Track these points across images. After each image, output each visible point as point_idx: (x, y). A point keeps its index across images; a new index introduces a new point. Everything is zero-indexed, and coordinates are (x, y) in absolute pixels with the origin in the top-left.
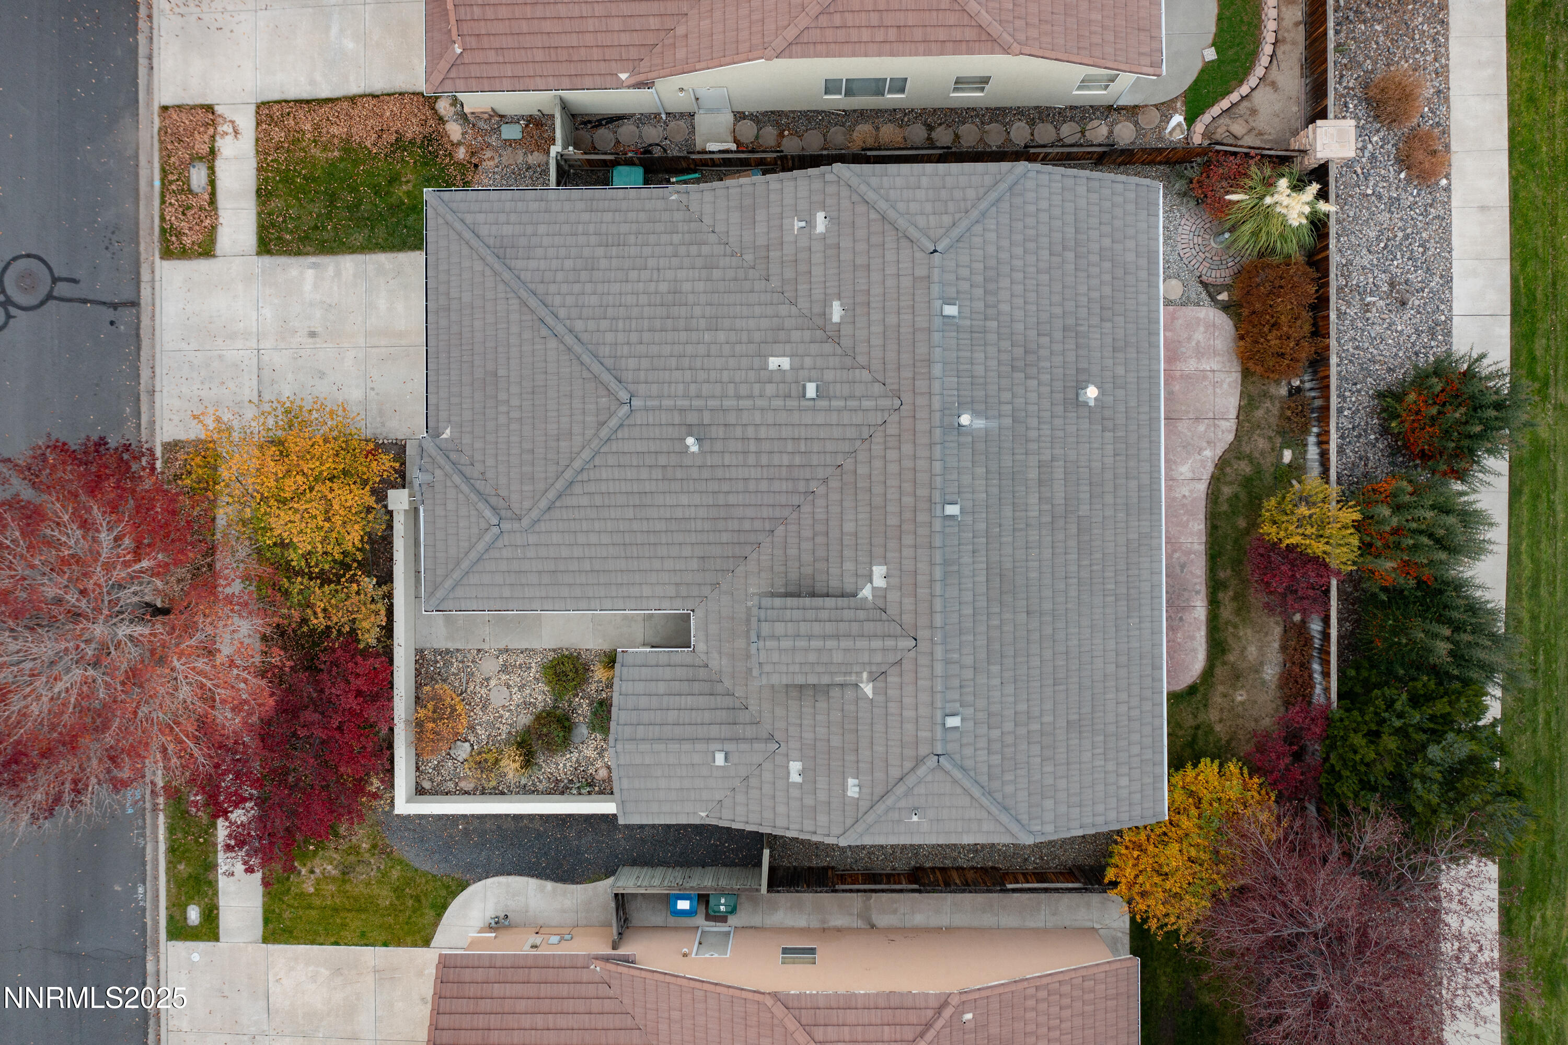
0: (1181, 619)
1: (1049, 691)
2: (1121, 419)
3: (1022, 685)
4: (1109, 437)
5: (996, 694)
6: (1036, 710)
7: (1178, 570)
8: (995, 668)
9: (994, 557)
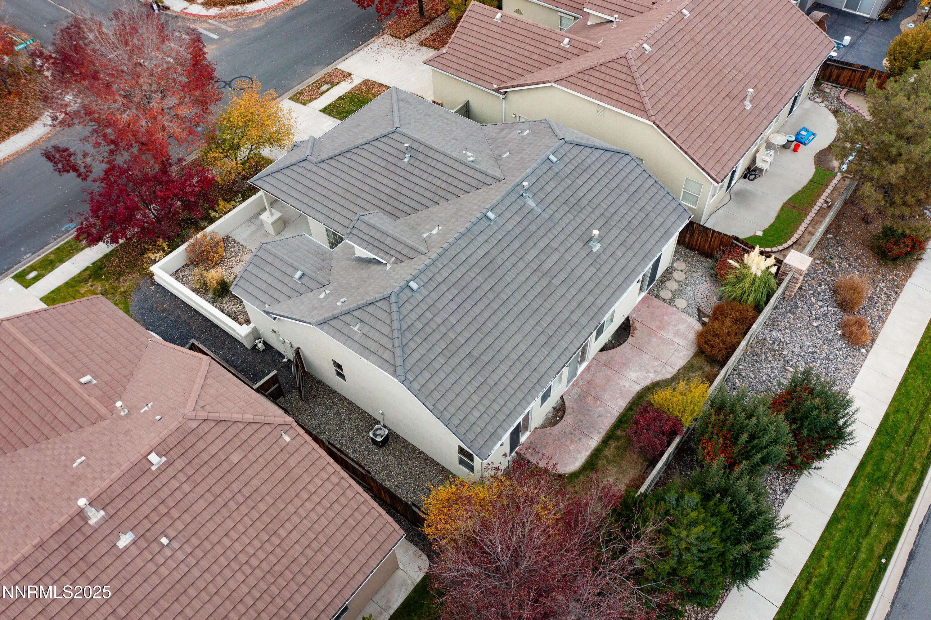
1: (472, 329)
2: (605, 269)
3: (461, 312)
4: (593, 270)
5: (445, 301)
6: (458, 329)
7: (596, 416)
8: (454, 291)
9: (494, 253)
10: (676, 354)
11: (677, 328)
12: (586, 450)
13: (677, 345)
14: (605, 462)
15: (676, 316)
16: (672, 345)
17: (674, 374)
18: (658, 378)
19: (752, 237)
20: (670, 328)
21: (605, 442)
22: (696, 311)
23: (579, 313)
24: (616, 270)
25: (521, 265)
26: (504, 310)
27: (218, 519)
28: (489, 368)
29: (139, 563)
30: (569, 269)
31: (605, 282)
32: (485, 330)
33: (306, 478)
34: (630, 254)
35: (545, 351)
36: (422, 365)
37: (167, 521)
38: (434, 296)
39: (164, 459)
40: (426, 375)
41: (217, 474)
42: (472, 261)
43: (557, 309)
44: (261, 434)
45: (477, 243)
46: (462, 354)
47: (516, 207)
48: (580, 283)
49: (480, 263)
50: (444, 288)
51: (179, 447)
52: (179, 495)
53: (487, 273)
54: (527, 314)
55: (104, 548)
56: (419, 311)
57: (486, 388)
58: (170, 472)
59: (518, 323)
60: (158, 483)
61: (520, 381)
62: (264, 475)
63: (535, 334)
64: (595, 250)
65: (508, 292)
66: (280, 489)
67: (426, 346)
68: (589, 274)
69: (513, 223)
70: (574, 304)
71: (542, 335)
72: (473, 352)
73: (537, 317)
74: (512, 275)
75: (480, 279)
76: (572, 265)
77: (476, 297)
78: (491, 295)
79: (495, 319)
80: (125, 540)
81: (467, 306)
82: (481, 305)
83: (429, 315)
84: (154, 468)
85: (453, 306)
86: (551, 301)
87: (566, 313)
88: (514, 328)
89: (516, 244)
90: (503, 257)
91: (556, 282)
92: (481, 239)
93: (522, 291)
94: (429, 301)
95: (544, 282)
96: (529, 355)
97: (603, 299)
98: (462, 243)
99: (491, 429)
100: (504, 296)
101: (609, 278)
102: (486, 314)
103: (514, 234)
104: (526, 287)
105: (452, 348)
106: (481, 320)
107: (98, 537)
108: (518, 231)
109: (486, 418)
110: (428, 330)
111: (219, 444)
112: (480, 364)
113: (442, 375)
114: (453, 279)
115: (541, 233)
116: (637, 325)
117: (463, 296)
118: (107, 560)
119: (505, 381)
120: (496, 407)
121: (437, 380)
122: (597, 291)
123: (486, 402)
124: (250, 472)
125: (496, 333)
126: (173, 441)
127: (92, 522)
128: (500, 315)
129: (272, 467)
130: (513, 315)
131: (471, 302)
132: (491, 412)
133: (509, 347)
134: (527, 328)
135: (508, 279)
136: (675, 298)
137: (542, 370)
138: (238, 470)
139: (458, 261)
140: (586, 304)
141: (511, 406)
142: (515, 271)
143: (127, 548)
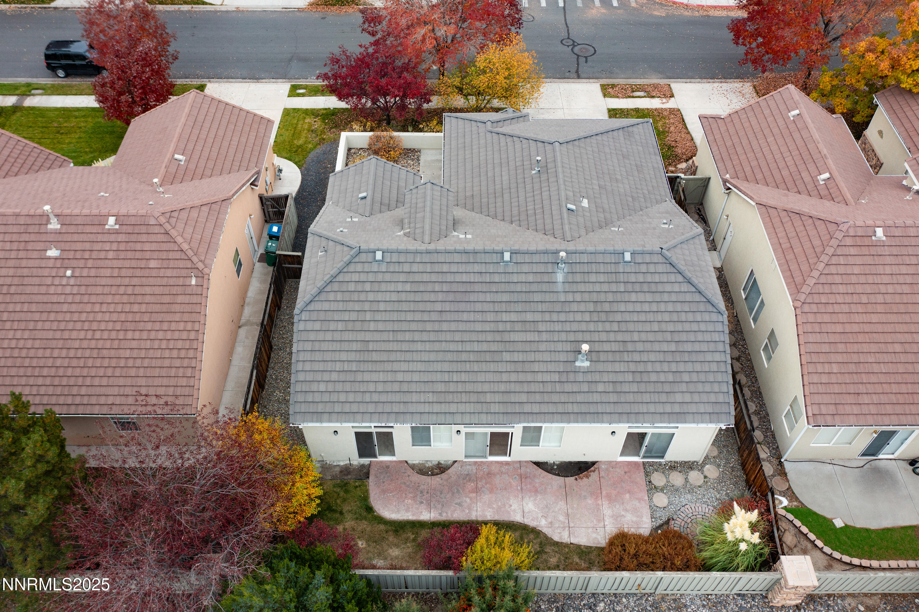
0: (422, 503)
1: (390, 327)
2: (568, 387)
3: (396, 306)
4: (556, 377)
5: (392, 287)
6: (378, 317)
7: (458, 501)
8: (408, 287)
9: (477, 287)
10: (591, 530)
11: (623, 513)
12: (413, 515)
13: (602, 524)
14: (412, 537)
15: (638, 504)
16: (599, 521)
17: (564, 541)
18: (545, 530)
19: (824, 518)
20: (618, 506)
21: (434, 524)
22: (664, 519)
23: (498, 398)
24: (580, 398)
25: (490, 317)
26: (432, 336)
27: (107, 290)
28: (370, 366)
29: (46, 272)
30: (531, 357)
31: (555, 398)
32: (400, 337)
33: (177, 317)
34: (613, 398)
35: (430, 397)
36: (322, 316)
37: (81, 263)
38: (388, 277)
39: (117, 227)
40: (317, 326)
41: (134, 264)
42: (450, 278)
43: (481, 377)
44: (181, 264)
45: (469, 268)
46: (361, 336)
47: (541, 268)
48: (530, 377)
49: (455, 285)
50: (402, 277)
51: (131, 227)
52: (102, 255)
53: (451, 297)
54: (449, 357)
55: (40, 246)
56: (363, 277)
57: (350, 377)
58: (113, 238)
59: (432, 357)
60: (100, 238)
61: (384, 398)
62: (157, 290)
63: (439, 377)
64: (578, 364)
65: (453, 326)
66: (157, 308)
67: (341, 306)
68: (547, 377)
69: (522, 278)
70: (502, 387)
71: (443, 384)
72: (371, 343)
73: (455, 367)
74: (472, 317)
75: (440, 297)
76: (539, 357)
77: (421, 307)
78: (434, 316)
79: (417, 337)
80: (53, 253)
81: (405, 306)
82: (418, 316)
83: (368, 287)
84: (107, 227)
85: (394, 297)
86: (484, 367)
87: (486, 387)
88: (425, 357)
89: (505, 297)
90: (481, 297)
91: (507, 356)
92: (477, 268)
93: (466, 337)
94: (380, 277)
95: (494, 347)
96: (414, 387)
97: (536, 408)
98: (457, 258)
99: (320, 408)
100: (445, 326)
101: (564, 398)
102: (414, 326)
103: (512, 287)
104: (474, 337)
105: (358, 326)
106: (404, 326)
107: (44, 238)
108: (519, 288)
109: (326, 398)
110: (355, 297)
111: (154, 247)
112: (367, 357)
113: (329, 336)
114: (418, 278)
115: (540, 307)
116: (594, 476)
117: (411, 297)
118: (35, 255)
119: (372, 387)
120: (342, 397)
121: (321, 336)
122: (538, 398)
123: (339, 387)
124: (152, 281)
125: (405, 347)
126: (133, 220)
127: (50, 227)
128: (425, 336)
129: (166, 290)
130: (437, 346)
131: (412, 307)
132: (334, 397)
133: (404, 366)
134: (438, 367)
135: (465, 317)
136: (662, 490)
137: (412, 408)
138: (146, 273)
139: (437, 268)
140: (513, 398)
141: (355, 408)
142: (479, 317)
143: (49, 258)
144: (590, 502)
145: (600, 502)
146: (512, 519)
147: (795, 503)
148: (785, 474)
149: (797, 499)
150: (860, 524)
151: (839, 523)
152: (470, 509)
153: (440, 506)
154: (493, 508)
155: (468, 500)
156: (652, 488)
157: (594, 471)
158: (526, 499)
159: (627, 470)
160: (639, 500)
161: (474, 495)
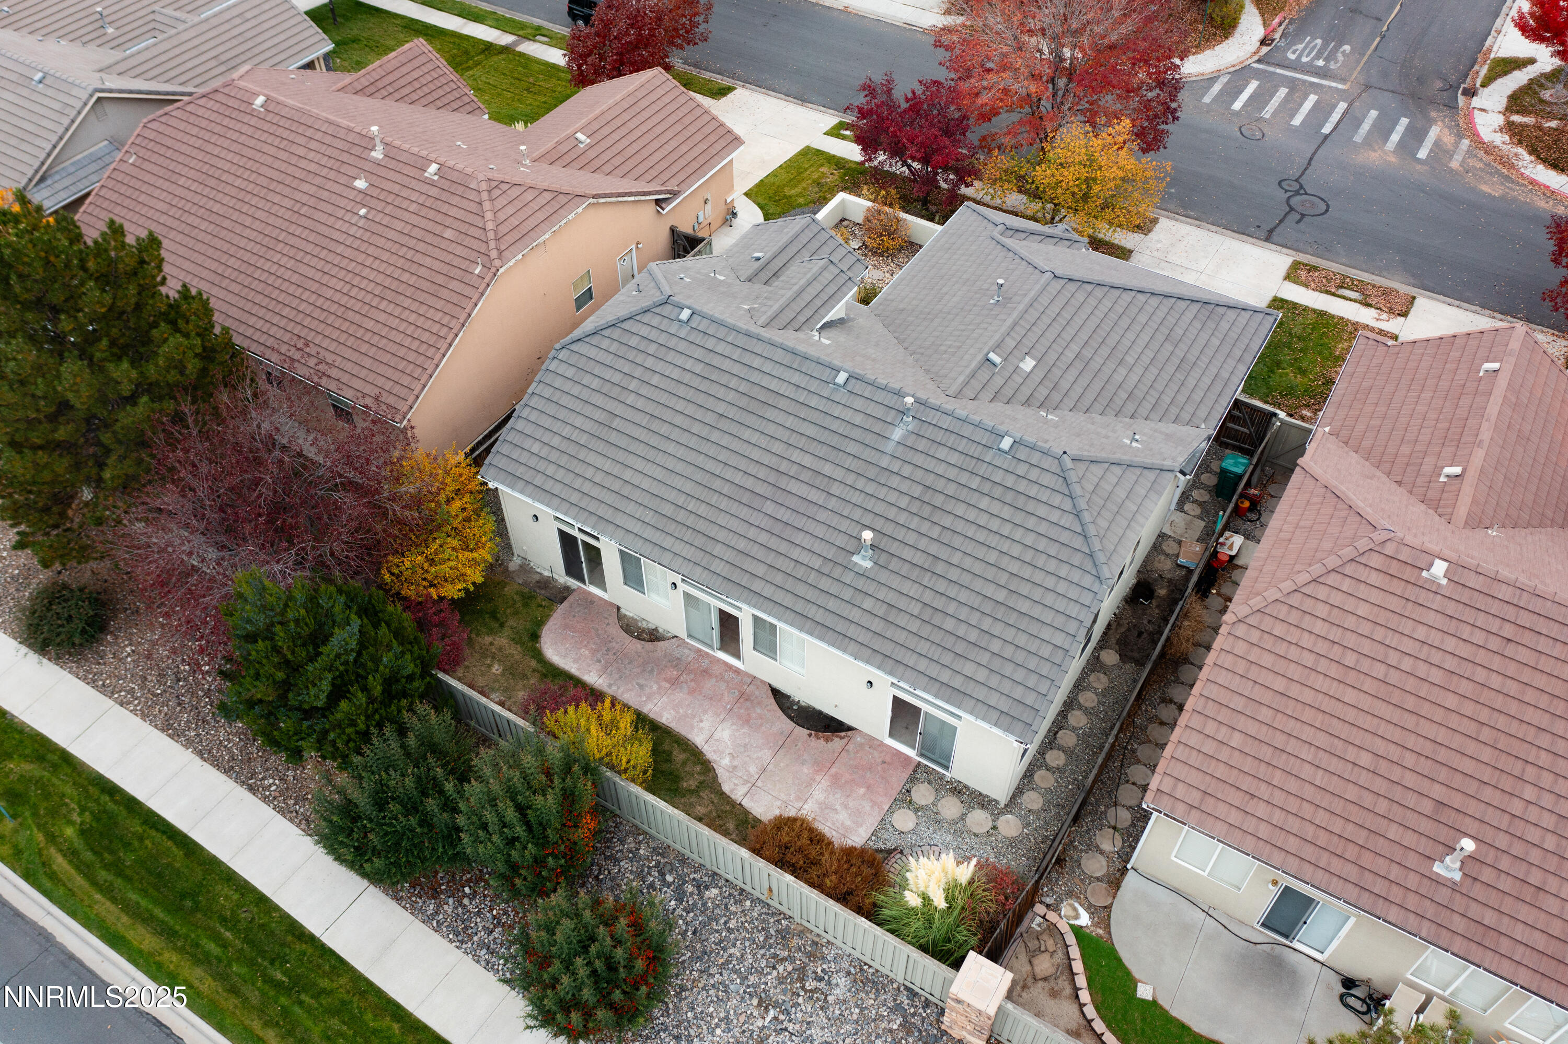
0: (599, 661)
1: (651, 408)
2: (825, 584)
3: (672, 386)
4: (817, 563)
5: (680, 360)
6: (644, 391)
7: (641, 681)
8: (698, 368)
9: (783, 403)
11: (838, 807)
12: (578, 669)
13: (798, 805)
15: (868, 808)
16: (798, 799)
17: (733, 797)
18: (720, 771)
19: (1128, 973)
20: (838, 796)
22: (889, 845)
23: (729, 555)
24: (832, 604)
25: (777, 448)
26: (693, 442)
27: (389, 245)
28: (600, 446)
29: (343, 203)
30: (800, 522)
31: (801, 589)
32: (655, 426)
33: (439, 304)
34: (877, 625)
35: (649, 516)
36: (582, 363)
37: (380, 205)
38: (682, 346)
39: (436, 178)
40: (570, 373)
41: (430, 226)
42: (755, 377)
43: (723, 520)
44: (475, 244)
45: (787, 374)
46: (611, 405)
47: (879, 412)
48: (783, 547)
49: (756, 388)
50: (698, 353)
51: (448, 183)
52: (405, 204)
53: (744, 401)
54: (699, 476)
55: (352, 171)
56: (653, 335)
57: (572, 449)
58: (425, 188)
59: (680, 467)
60: (414, 184)
61: (595, 492)
62: (437, 266)
63: (672, 495)
64: (855, 558)
65: (725, 440)
66: (425, 285)
67: (609, 359)
68: (805, 558)
69: (847, 415)
70: (742, 545)
71: (673, 507)
72: (618, 419)
73: (699, 492)
74: (755, 438)
75: (731, 396)
76: (811, 526)
77: (701, 399)
78: (710, 418)
79: (676, 434)
80: (360, 184)
81: (681, 391)
82: (690, 410)
83: (652, 349)
84: (426, 174)
85: (676, 373)
86: (734, 508)
87: (722, 535)
88: (670, 463)
89: (811, 431)
90: (781, 418)
91: (769, 507)
92: (796, 378)
93: (734, 460)
94: (672, 343)
95: (760, 488)
96: (636, 495)
97: (768, 591)
98: (779, 355)
99: (521, 470)
100: (715, 436)
101: (810, 594)
102: (678, 420)
103: (828, 422)
104: (743, 464)
105: (615, 391)
106: (667, 415)
107: (361, 164)
108: (835, 425)
109: (533, 462)
110: (631, 355)
111: (460, 214)
112: (604, 433)
113: (576, 390)
114: (717, 360)
115: (849, 462)
116: (837, 743)
117: (696, 381)
118: (343, 179)
119: (589, 472)
120: (551, 470)
121: (568, 386)
122: (779, 579)
123: (554, 456)
124: (437, 253)
125: (654, 440)
126: (454, 176)
127: (373, 154)
128: (685, 438)
129: (445, 269)
130: (691, 457)
131: (690, 394)
132: (542, 466)
133: (639, 464)
134: (678, 482)
135: (747, 434)
136: (917, 810)
137: (620, 519)
138: (436, 241)
139: (747, 358)
140: (748, 565)
141: (557, 488)
142: (764, 442)
143: (354, 189)
144: (806, 771)
145: (818, 778)
146: (690, 736)
147: (1101, 932)
148: (1118, 888)
149: (1108, 928)
150: (1178, 1012)
151: (1144, 992)
152: (649, 698)
153: (617, 676)
154: (678, 712)
155: (655, 687)
156: (905, 799)
157: (841, 738)
158: (727, 724)
159: (888, 759)
160: (874, 804)
161: (667, 685)
